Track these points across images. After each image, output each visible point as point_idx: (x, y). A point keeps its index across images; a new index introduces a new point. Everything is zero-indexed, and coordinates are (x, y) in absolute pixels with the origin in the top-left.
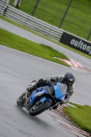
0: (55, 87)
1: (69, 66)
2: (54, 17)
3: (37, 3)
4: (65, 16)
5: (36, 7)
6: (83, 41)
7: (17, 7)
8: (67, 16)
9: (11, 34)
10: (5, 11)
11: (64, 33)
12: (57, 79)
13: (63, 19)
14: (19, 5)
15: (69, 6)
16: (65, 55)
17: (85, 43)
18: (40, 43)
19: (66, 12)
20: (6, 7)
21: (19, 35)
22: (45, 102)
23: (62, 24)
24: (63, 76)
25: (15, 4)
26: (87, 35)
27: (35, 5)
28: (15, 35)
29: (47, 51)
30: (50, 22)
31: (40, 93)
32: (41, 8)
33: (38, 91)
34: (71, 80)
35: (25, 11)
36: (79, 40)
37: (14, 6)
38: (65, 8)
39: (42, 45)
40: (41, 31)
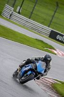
0: (37, 64)
1: (55, 54)
2: (45, 20)
4: (52, 19)
5: (32, 13)
7: (19, 13)
8: (54, 19)
9: (15, 32)
10: (11, 15)
11: (52, 31)
12: (40, 59)
13: (51, 21)
14: (20, 11)
15: (55, 12)
16: (53, 46)
19: (53, 16)
20: (11, 13)
21: (20, 32)
22: (30, 74)
23: (50, 24)
24: (44, 57)
25: (18, 11)
27: (31, 11)
28: (17, 32)
29: (40, 43)
30: (42, 23)
31: (27, 69)
32: (36, 13)
33: (26, 67)
34: (49, 59)
35: (24, 15)
37: (16, 12)
38: (52, 13)
39: (36, 39)
40: (36, 30)
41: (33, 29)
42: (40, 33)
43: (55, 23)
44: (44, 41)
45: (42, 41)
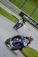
2: (19, 4)
4: (23, 5)
6: (28, 17)
11: (22, 12)
13: (22, 6)
15: (26, 1)
17: (29, 18)
19: (24, 3)
21: (4, 9)
26: (31, 15)
28: (2, 9)
29: (14, 18)
39: (12, 15)
40: (12, 9)
41: (11, 8)
42: (14, 11)
43: (24, 8)
44: (17, 17)
45: (15, 17)
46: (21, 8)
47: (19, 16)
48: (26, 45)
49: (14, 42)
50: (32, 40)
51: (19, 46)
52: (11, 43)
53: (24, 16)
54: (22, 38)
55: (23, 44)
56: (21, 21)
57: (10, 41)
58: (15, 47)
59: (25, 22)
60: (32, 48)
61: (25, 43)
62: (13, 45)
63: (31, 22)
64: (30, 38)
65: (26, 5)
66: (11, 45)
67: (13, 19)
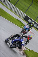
3: (18, 1)
5: (17, 3)
6: (33, 21)
10: (4, 1)
13: (27, 10)
15: (31, 5)
18: (17, 19)
26: (35, 19)
28: (7, 13)
36: (32, 20)
42: (19, 15)
43: (29, 12)
45: (20, 21)
46: (26, 12)
47: (24, 20)
48: (24, 43)
49: (13, 40)
50: (31, 39)
51: (17, 44)
52: (10, 41)
53: (29, 20)
54: (20, 36)
55: (21, 43)
56: (27, 26)
57: (10, 40)
58: (14, 45)
59: (32, 27)
60: (37, 53)
61: (23, 41)
62: (12, 44)
63: (35, 26)
64: (29, 37)
65: (31, 9)
66: (10, 43)
67: (18, 23)
